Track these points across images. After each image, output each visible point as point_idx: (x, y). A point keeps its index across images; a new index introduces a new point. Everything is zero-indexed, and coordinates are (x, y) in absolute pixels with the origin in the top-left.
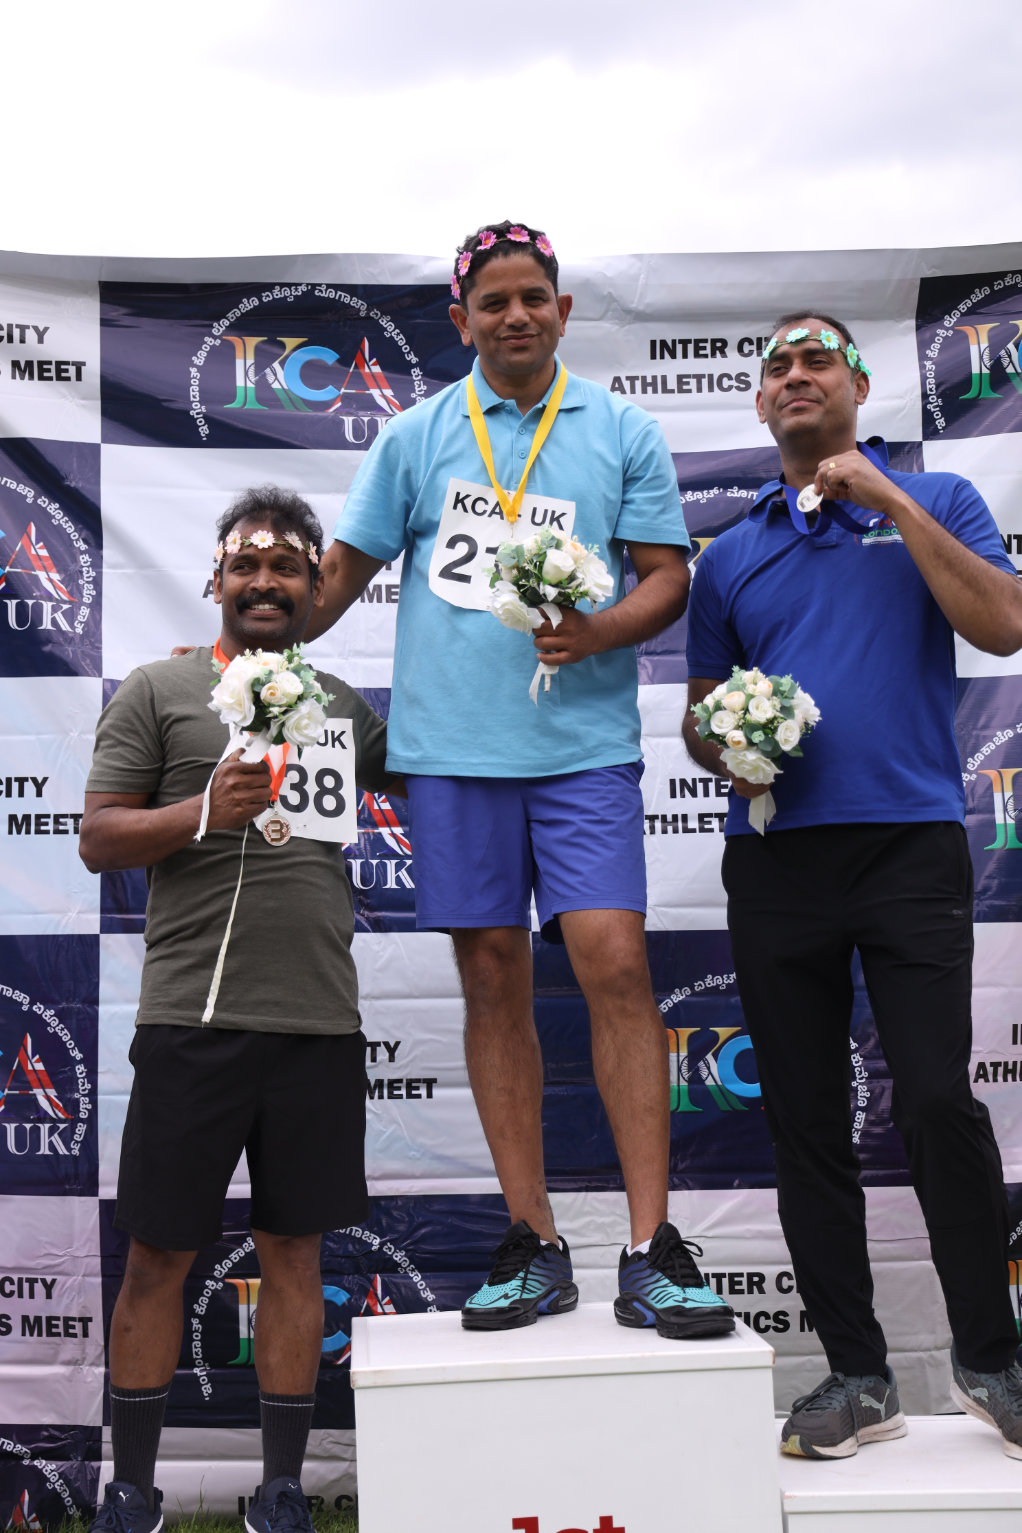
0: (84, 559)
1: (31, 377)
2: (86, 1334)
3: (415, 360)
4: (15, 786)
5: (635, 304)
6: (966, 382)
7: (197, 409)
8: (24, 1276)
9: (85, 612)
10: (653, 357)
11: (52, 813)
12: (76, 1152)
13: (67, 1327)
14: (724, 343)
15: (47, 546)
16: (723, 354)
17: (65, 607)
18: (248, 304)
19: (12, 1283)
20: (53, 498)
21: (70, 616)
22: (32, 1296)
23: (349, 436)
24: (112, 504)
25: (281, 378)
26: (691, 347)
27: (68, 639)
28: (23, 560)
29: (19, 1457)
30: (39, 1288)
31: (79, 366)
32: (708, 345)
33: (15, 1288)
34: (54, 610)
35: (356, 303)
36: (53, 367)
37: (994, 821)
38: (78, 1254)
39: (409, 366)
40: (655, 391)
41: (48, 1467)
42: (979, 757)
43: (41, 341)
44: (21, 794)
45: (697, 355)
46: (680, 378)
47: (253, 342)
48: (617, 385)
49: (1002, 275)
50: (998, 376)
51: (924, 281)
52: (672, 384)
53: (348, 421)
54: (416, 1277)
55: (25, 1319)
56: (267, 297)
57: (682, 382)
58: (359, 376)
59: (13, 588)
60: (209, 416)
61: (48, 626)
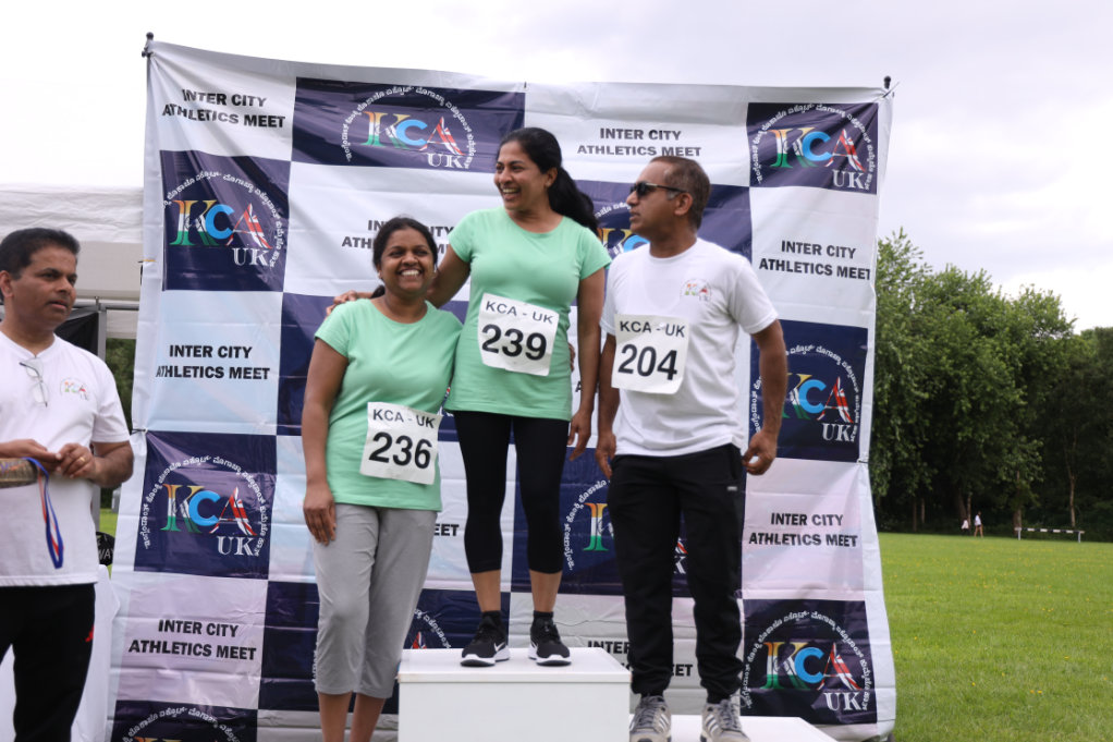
0: (279, 224)
1: (255, 124)
2: (252, 658)
3: (469, 130)
4: (234, 351)
5: (593, 108)
6: (774, 159)
7: (346, 144)
8: (221, 623)
9: (276, 254)
10: (602, 136)
11: (253, 367)
12: (257, 554)
13: (242, 653)
14: (642, 132)
15: (258, 217)
16: (641, 138)
17: (265, 252)
18: (378, 95)
19: (214, 626)
20: (263, 190)
21: (267, 257)
22: (224, 635)
23: (430, 162)
24: (295, 193)
25: (393, 132)
26: (623, 133)
27: (266, 269)
28: (244, 224)
29: (211, 724)
30: (228, 630)
31: (281, 119)
32: (633, 133)
33: (215, 630)
34: (259, 253)
35: (438, 97)
36: (267, 119)
38: (253, 611)
39: (467, 133)
40: (603, 152)
41: (228, 731)
43: (261, 105)
44: (237, 356)
45: (626, 137)
46: (617, 147)
47: (379, 115)
48: (582, 149)
49: (792, 105)
50: (791, 155)
51: (751, 105)
52: (613, 150)
53: (430, 157)
54: (441, 635)
55: (219, 647)
56: (389, 92)
57: (618, 150)
58: (437, 134)
59: (238, 241)
60: (352, 148)
61: (254, 263)
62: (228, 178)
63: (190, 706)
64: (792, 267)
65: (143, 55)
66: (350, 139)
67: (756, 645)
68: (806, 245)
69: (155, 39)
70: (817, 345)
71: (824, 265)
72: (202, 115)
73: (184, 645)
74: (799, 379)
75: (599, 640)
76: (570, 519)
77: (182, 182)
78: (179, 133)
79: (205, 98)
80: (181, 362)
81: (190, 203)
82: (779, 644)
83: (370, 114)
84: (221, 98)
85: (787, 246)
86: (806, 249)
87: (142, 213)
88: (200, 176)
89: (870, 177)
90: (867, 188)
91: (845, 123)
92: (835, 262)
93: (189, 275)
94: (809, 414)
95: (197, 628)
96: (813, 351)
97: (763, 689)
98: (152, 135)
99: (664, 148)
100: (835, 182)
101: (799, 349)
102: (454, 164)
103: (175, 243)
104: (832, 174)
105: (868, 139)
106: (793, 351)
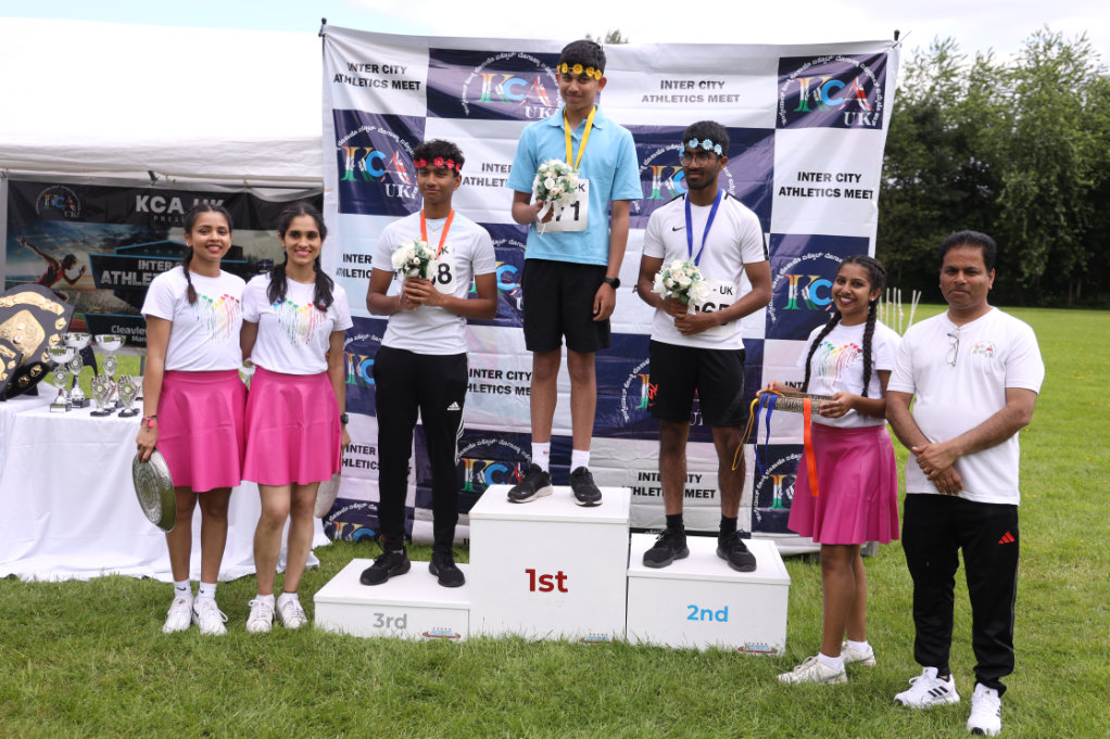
1: (400, 88)
3: (559, 85)
5: (656, 66)
6: (797, 104)
7: (465, 102)
9: (416, 189)
10: (662, 88)
14: (693, 83)
15: (404, 161)
16: (692, 88)
17: (408, 188)
18: (490, 60)
20: (406, 141)
21: (410, 191)
23: (528, 115)
25: (501, 90)
26: (678, 84)
27: (409, 200)
28: (393, 167)
32: (686, 84)
34: (404, 188)
35: (535, 61)
36: (408, 84)
39: (556, 88)
40: (662, 101)
42: (786, 269)
43: (403, 72)
45: (681, 88)
46: (673, 97)
47: (490, 76)
48: (645, 99)
49: (816, 58)
50: (812, 101)
51: (781, 59)
52: (670, 98)
53: (528, 109)
56: (498, 57)
57: (674, 98)
58: (534, 91)
59: (389, 179)
60: (469, 105)
61: (400, 195)
62: (381, 131)
63: (370, 503)
64: (806, 192)
65: (320, 35)
66: (467, 99)
67: (764, 477)
68: (819, 176)
69: (328, 23)
70: (825, 253)
71: (833, 189)
72: (362, 82)
73: (364, 462)
74: (810, 279)
75: (647, 472)
76: (627, 386)
77: (348, 133)
78: (346, 96)
79: (364, 68)
80: (350, 266)
81: (354, 149)
82: (783, 476)
83: (484, 75)
84: (375, 68)
85: (803, 176)
86: (818, 177)
87: (322, 155)
88: (361, 129)
89: (877, 115)
90: (874, 124)
91: (857, 71)
92: (843, 187)
93: (357, 203)
94: (817, 306)
95: (371, 450)
96: (822, 257)
97: (768, 509)
98: (327, 98)
99: (710, 96)
100: (846, 122)
101: (810, 256)
102: (545, 116)
103: (345, 179)
104: (844, 115)
105: (877, 85)
106: (804, 258)
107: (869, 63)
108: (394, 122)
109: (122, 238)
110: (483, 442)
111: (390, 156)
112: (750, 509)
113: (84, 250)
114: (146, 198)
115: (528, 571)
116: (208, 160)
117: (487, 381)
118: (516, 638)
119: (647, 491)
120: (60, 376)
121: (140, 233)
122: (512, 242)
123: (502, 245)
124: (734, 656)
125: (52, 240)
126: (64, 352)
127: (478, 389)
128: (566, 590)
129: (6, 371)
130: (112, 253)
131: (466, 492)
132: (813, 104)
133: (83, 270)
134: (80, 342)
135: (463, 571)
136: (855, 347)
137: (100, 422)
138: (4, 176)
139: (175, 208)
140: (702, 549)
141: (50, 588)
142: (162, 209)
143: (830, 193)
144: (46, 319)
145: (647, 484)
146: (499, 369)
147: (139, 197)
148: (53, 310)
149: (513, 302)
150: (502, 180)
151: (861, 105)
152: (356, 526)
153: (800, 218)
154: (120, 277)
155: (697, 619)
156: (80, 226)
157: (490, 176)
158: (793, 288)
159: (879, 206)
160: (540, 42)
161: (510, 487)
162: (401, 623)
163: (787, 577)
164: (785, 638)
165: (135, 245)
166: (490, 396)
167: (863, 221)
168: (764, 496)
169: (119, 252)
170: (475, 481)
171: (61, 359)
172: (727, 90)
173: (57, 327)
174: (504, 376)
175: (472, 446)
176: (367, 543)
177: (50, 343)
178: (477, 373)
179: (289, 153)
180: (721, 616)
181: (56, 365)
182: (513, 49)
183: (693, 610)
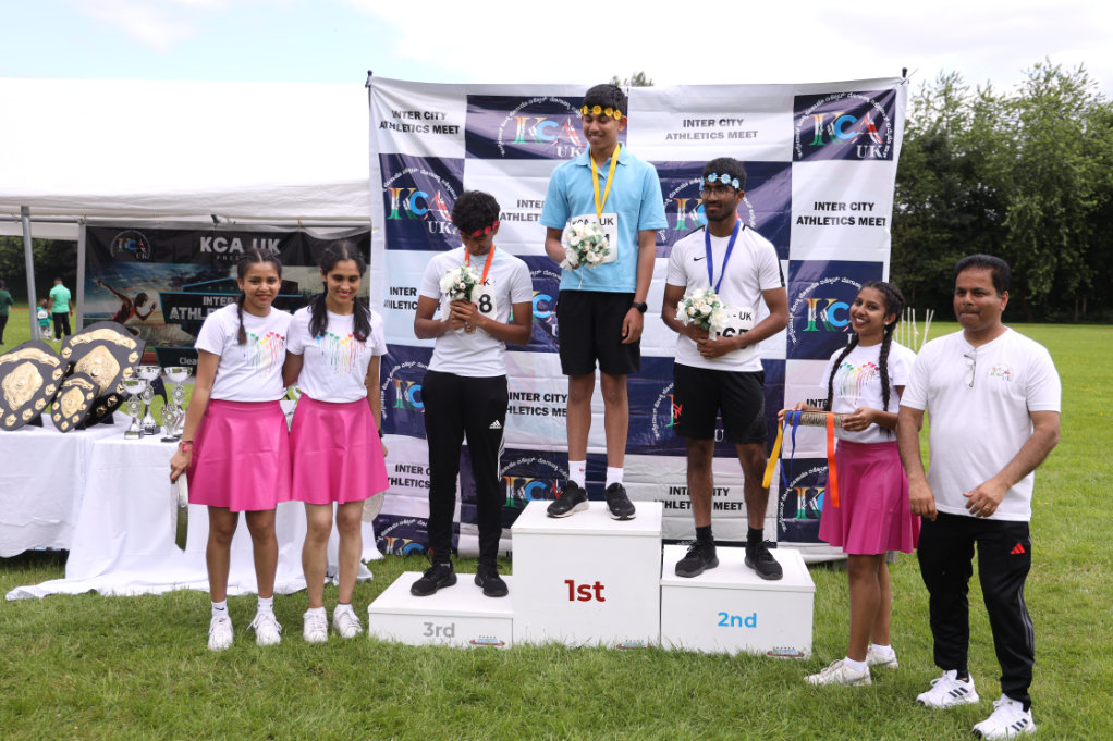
1: (440, 132)
5: (677, 105)
6: (812, 139)
7: (501, 143)
10: (685, 126)
14: (713, 120)
15: (445, 200)
16: (713, 125)
17: (450, 225)
18: (524, 105)
20: (447, 181)
23: (559, 154)
24: (468, 183)
25: (534, 132)
26: (700, 123)
27: (450, 236)
28: (435, 205)
32: (707, 122)
34: (445, 225)
35: (566, 104)
36: (448, 128)
37: (807, 319)
40: (685, 139)
42: (805, 293)
43: (443, 117)
45: (702, 125)
46: (695, 134)
47: (525, 118)
48: (669, 136)
49: (829, 95)
50: (826, 135)
51: (796, 97)
52: (692, 136)
53: (560, 149)
57: (696, 136)
58: (565, 132)
59: (432, 216)
60: (505, 147)
61: (442, 231)
62: (424, 172)
63: (418, 519)
64: (822, 221)
65: (366, 86)
66: (503, 140)
67: (789, 490)
68: (834, 205)
69: (374, 75)
70: (841, 278)
71: (848, 217)
72: (406, 128)
73: (412, 480)
74: (828, 302)
75: (678, 487)
76: (657, 405)
77: (393, 175)
78: (390, 141)
79: (407, 115)
80: (397, 298)
81: (399, 190)
82: (806, 489)
83: (518, 118)
84: (417, 115)
85: (819, 206)
86: (833, 207)
87: (369, 196)
88: (405, 171)
89: (888, 147)
90: (885, 155)
91: (868, 107)
92: (857, 215)
93: (402, 240)
94: (836, 328)
95: (420, 470)
96: (839, 281)
97: (793, 520)
98: (373, 143)
99: (730, 133)
100: (859, 154)
101: (827, 281)
102: (575, 154)
103: (391, 217)
104: (856, 149)
105: (887, 119)
106: (822, 282)
107: (879, 99)
108: (435, 164)
109: (188, 276)
110: (524, 460)
111: (432, 195)
112: (776, 520)
113: (153, 288)
114: (209, 239)
115: (567, 582)
116: (265, 204)
117: (526, 403)
118: (557, 645)
119: (678, 505)
120: (134, 406)
121: (205, 272)
122: (547, 273)
123: (538, 276)
124: (763, 660)
125: (126, 280)
126: (136, 383)
127: (518, 411)
128: (603, 600)
129: (86, 402)
130: (180, 291)
131: (509, 508)
132: (827, 138)
133: (154, 306)
134: (150, 373)
135: (506, 582)
136: (873, 365)
137: (169, 448)
138: (82, 223)
139: (236, 248)
140: (731, 558)
141: (128, 602)
142: (224, 249)
143: (844, 221)
144: (120, 353)
145: (677, 498)
146: (537, 392)
147: (203, 239)
148: (126, 345)
149: (549, 329)
150: (536, 215)
151: (873, 138)
152: (406, 541)
153: (817, 245)
154: (186, 312)
155: (727, 625)
156: (150, 266)
157: (525, 211)
158: (812, 311)
159: (892, 231)
160: (569, 86)
161: (549, 503)
162: (449, 632)
163: (813, 585)
164: (811, 642)
165: (200, 283)
166: (528, 418)
167: (876, 246)
168: (789, 507)
169: (186, 289)
170: (517, 498)
171: (134, 390)
172: (745, 127)
173: (131, 361)
174: (541, 398)
175: (512, 465)
176: (416, 556)
177: (125, 376)
178: (517, 396)
179: (340, 194)
180: (750, 622)
181: (130, 395)
182: (545, 94)
183: (723, 617)
